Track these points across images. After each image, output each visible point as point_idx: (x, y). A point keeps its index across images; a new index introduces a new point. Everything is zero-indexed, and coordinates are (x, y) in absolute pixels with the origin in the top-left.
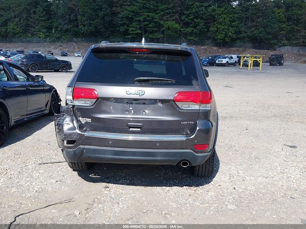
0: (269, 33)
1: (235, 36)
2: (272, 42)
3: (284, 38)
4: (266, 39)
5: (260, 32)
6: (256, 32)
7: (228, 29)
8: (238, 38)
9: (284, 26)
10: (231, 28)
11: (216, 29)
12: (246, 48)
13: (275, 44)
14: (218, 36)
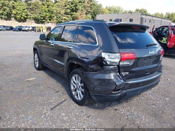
0: (41, 17)
1: (26, 17)
2: (43, 21)
3: (48, 19)
4: (41, 19)
5: (38, 16)
6: (36, 16)
7: (22, 13)
8: (28, 18)
9: (47, 14)
10: (23, 13)
11: (16, 13)
12: (32, 23)
13: (44, 22)
14: (17, 16)
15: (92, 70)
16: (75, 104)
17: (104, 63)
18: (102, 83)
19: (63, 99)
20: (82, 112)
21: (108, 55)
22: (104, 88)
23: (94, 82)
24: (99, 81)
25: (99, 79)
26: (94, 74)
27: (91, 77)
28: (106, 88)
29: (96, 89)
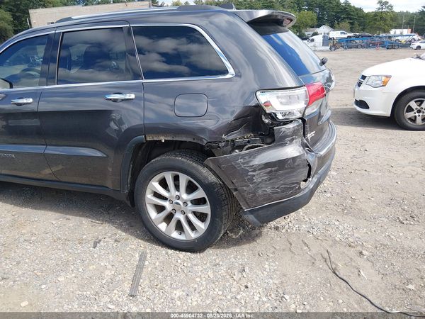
15: (229, 148)
16: (182, 255)
17: (266, 121)
18: (277, 171)
19: (137, 255)
20: (216, 266)
21: (278, 97)
22: (282, 182)
23: (254, 176)
24: (270, 169)
25: (267, 165)
26: (252, 156)
27: (244, 163)
28: (288, 181)
29: (260, 192)
